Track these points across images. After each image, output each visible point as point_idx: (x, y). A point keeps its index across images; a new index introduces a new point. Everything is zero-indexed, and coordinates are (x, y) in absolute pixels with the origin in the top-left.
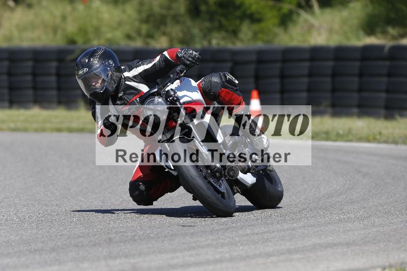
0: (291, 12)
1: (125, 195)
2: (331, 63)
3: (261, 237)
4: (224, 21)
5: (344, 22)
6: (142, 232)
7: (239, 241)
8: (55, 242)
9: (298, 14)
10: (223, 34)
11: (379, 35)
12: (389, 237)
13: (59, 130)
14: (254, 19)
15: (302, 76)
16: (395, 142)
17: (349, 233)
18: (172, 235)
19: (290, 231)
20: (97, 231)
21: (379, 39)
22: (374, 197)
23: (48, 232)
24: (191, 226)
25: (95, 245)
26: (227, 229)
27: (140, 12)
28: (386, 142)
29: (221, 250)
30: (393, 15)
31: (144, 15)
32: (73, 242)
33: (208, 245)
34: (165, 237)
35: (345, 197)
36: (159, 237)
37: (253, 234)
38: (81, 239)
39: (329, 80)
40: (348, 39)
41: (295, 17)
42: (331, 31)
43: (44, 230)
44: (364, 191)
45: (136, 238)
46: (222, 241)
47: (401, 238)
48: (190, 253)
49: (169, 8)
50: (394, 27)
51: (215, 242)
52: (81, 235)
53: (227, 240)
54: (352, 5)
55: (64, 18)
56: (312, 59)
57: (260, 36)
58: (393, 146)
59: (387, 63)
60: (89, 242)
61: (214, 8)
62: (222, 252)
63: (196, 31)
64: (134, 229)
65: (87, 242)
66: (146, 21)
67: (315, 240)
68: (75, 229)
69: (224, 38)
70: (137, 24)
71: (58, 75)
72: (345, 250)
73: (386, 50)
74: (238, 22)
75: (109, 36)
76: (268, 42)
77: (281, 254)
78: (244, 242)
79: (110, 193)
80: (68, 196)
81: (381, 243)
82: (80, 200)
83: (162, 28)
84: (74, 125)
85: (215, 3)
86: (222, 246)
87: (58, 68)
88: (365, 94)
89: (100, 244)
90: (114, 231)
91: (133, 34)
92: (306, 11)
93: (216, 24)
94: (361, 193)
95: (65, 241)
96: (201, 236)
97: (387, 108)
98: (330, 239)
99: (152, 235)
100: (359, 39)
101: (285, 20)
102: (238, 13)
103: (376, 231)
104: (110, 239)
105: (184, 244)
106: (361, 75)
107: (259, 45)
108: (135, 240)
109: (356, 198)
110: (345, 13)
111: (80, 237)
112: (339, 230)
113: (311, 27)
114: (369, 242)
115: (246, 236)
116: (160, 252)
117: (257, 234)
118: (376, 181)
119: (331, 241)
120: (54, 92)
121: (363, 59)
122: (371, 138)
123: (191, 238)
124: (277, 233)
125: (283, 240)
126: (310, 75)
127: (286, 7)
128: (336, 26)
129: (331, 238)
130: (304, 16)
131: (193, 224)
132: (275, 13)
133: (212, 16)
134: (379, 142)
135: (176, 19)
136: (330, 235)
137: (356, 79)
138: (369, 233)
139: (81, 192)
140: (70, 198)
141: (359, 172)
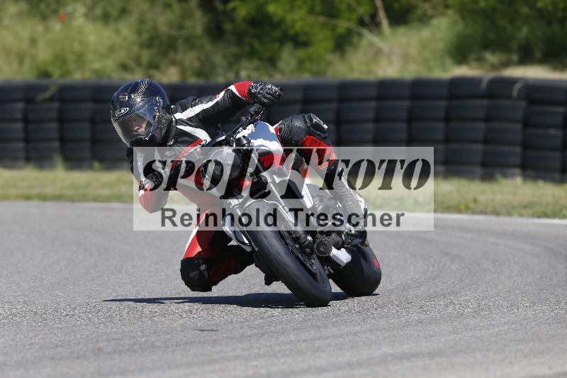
0: (349, 32)
1: (120, 287)
2: (406, 103)
3: (310, 346)
4: (257, 45)
5: (424, 45)
6: (143, 340)
7: (280, 351)
8: (22, 354)
9: (360, 35)
10: (256, 62)
11: (474, 64)
12: (489, 345)
13: (28, 198)
14: (300, 42)
15: (367, 121)
16: (496, 213)
17: (432, 339)
18: (186, 343)
19: (351, 337)
20: (82, 338)
21: (473, 69)
22: (466, 289)
23: (13, 340)
24: (212, 330)
25: (78, 358)
26: (263, 334)
27: (139, 33)
28: (483, 212)
29: (254, 363)
30: (492, 36)
31: (145, 36)
32: (47, 354)
33: (237, 357)
34: (177, 346)
35: (426, 288)
36: (168, 347)
37: (299, 341)
38: (59, 349)
39: (403, 126)
40: (430, 69)
41: (355, 39)
42: (406, 58)
43: (7, 338)
44: (453, 280)
45: (136, 347)
46: (256, 351)
47: (505, 346)
48: (211, 368)
49: (181, 27)
50: (494, 52)
51: (246, 353)
52: (59, 344)
53: (262, 350)
54: (435, 22)
55: (34, 42)
56: (380, 98)
57: (308, 65)
58: (493, 218)
59: (485, 102)
60: (70, 353)
61: (243, 27)
62: (256, 366)
63: (218, 59)
64: (132, 335)
65: (68, 354)
66: (149, 45)
67: (386, 349)
68: (51, 336)
69: (257, 69)
70: (136, 49)
71: (26, 121)
72: (427, 362)
73: (484, 84)
74: (276, 46)
75: (97, 65)
76: (318, 73)
77: (339, 368)
78: (287, 353)
79: (99, 285)
80: (40, 289)
81: (478, 353)
82: (57, 295)
83: (171, 55)
84: (49, 191)
85: (245, 20)
86: (256, 357)
87: (25, 112)
88: (454, 146)
89: (85, 356)
90: (105, 338)
91: (131, 63)
92: (371, 31)
93: (247, 49)
94: (450, 282)
95: (37, 352)
96: (227, 344)
97: (484, 165)
98: (406, 348)
99: (158, 344)
100: (445, 69)
101: (342, 44)
102: (277, 34)
103: (471, 336)
104: (100, 349)
105: (203, 355)
106: (448, 119)
107: (306, 78)
108: (134, 351)
109: (442, 290)
110: (426, 33)
111: (57, 346)
112: (418, 335)
113: (378, 53)
114: (460, 351)
115: (289, 343)
116: (170, 367)
117: (304, 341)
118: (470, 267)
119: (407, 351)
120: (21, 145)
121: (451, 97)
122: (462, 207)
123: (212, 347)
124: (332, 340)
125: (342, 349)
126: (377, 120)
127: (343, 25)
128: (413, 51)
129: (408, 347)
130: (369, 37)
131: (215, 328)
132: (328, 33)
133: (239, 38)
134: (474, 212)
135: (190, 42)
136: (406, 341)
137: (441, 125)
138: (461, 339)
139: (59, 283)
140: (44, 292)
141: (447, 254)
